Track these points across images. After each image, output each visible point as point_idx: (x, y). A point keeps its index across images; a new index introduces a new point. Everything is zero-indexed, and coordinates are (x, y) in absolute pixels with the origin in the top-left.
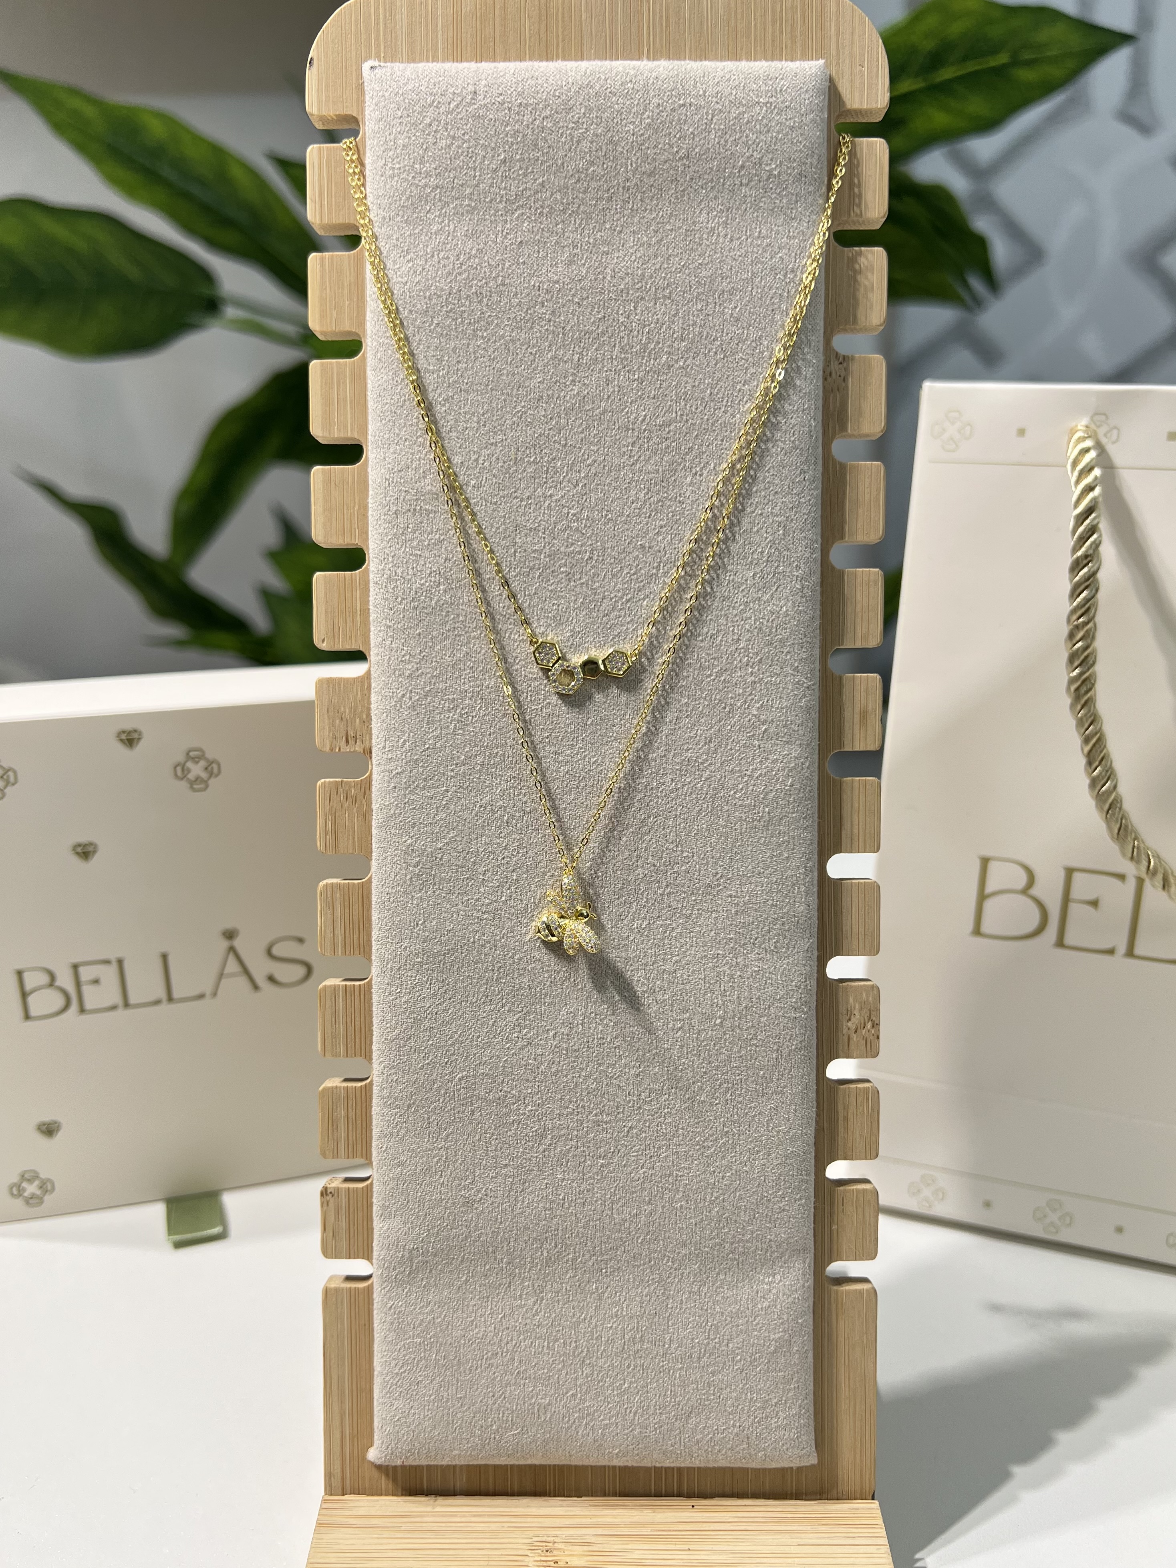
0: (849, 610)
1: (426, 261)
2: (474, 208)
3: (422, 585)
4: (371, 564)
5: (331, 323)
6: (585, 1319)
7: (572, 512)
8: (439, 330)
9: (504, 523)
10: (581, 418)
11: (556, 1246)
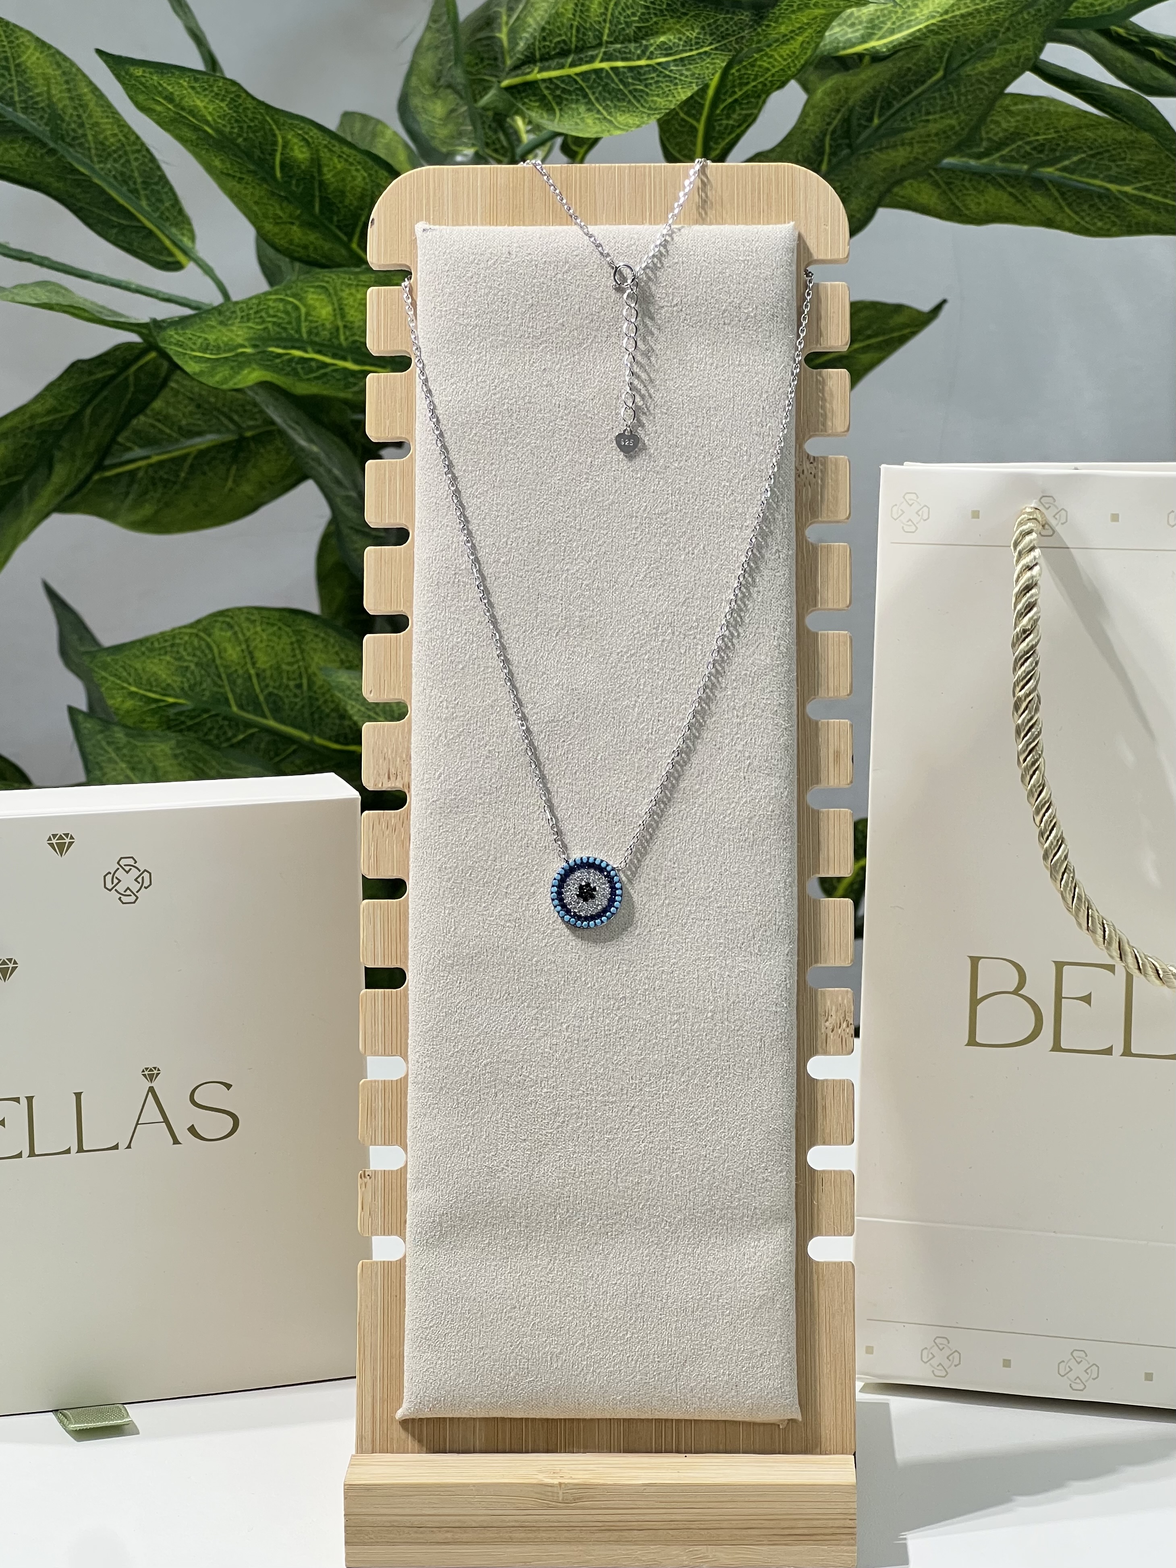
0: (822, 667)
1: (467, 384)
2: (507, 342)
3: (458, 643)
4: (415, 627)
5: (384, 430)
6: (593, 1276)
7: (585, 583)
8: (477, 438)
9: (528, 592)
10: (593, 508)
11: (568, 1212)
